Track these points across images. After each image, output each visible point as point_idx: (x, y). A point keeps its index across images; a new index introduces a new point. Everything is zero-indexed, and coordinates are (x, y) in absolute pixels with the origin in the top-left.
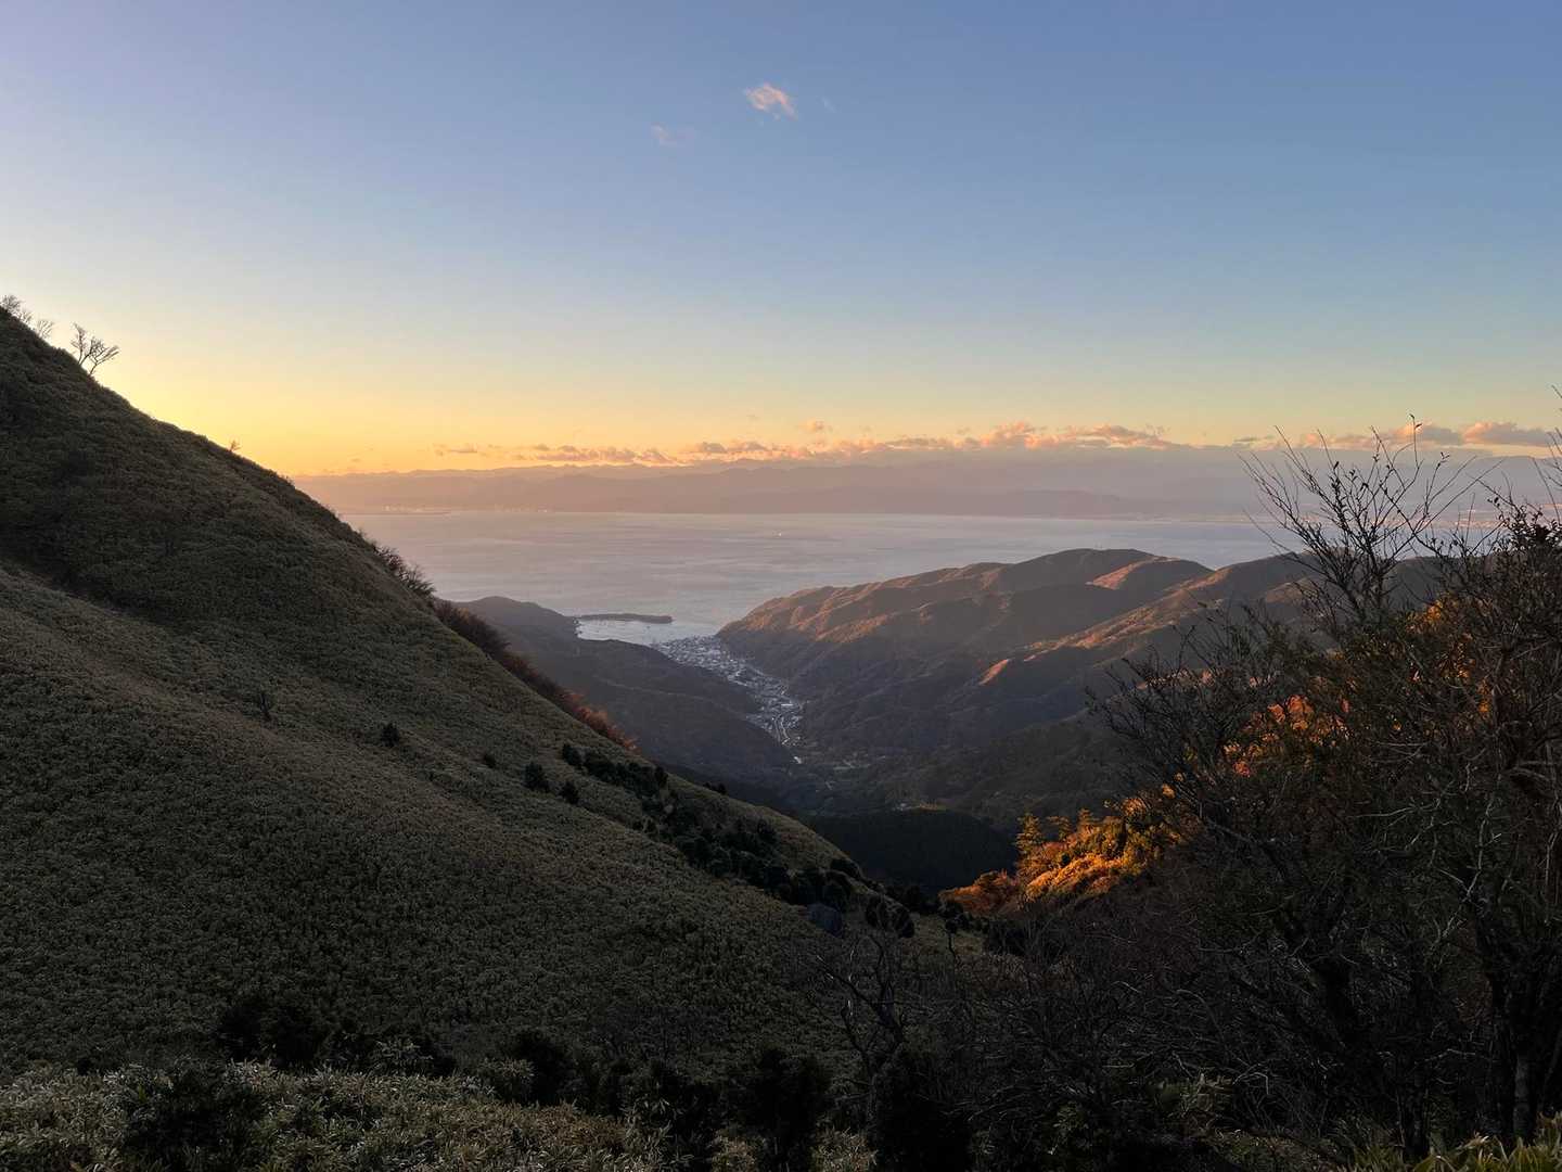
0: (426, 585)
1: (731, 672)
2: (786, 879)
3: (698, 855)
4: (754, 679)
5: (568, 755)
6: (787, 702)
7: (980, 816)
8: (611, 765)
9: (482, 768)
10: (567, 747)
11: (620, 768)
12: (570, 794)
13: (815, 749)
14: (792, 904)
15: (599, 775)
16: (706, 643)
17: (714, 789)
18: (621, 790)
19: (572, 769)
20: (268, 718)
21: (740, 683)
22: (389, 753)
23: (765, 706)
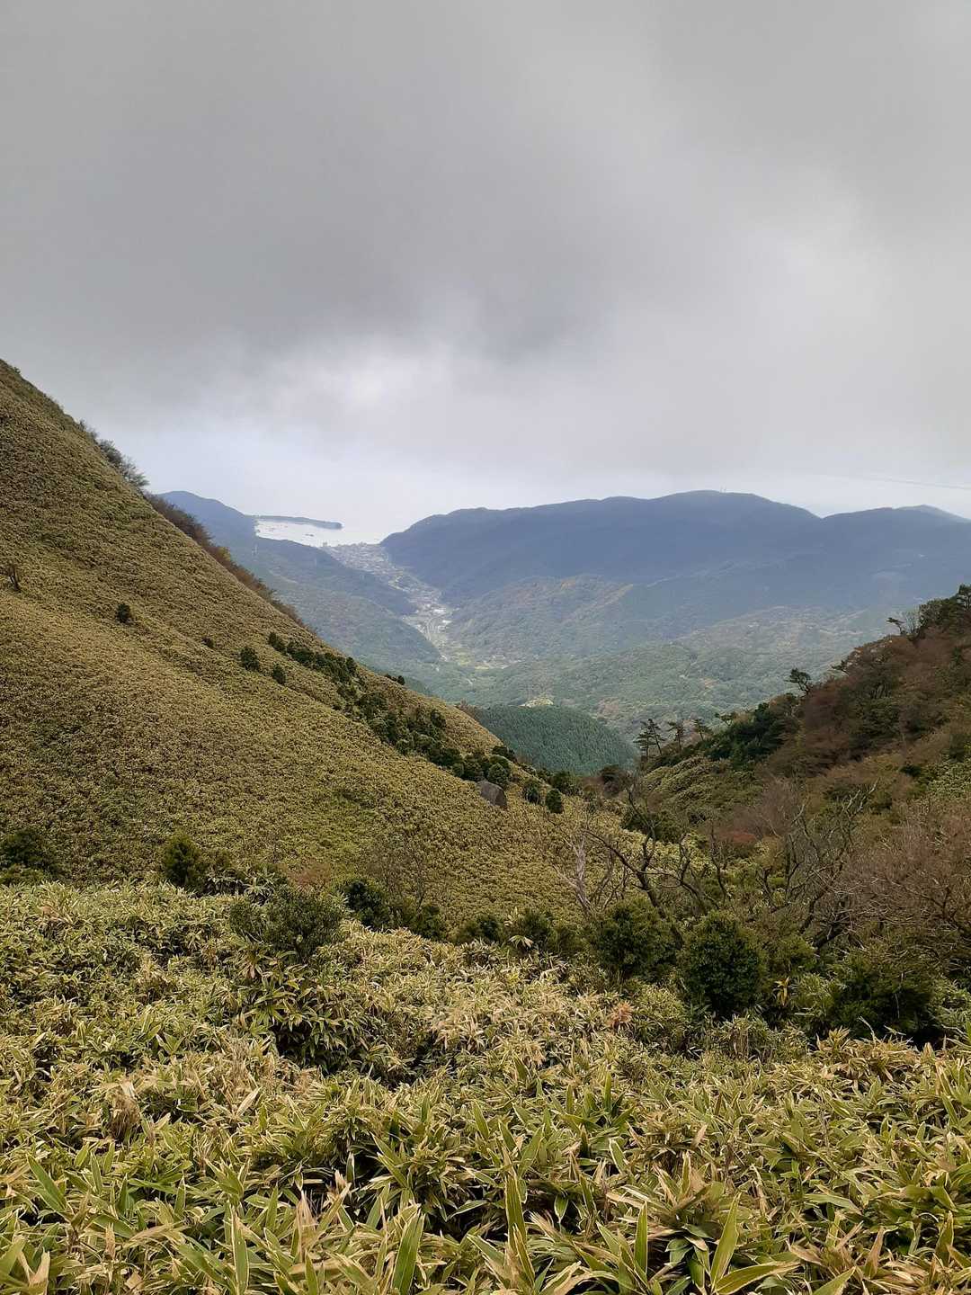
0: (139, 477)
1: (391, 578)
2: (458, 760)
3: (389, 734)
4: (412, 585)
5: (273, 640)
6: (439, 608)
7: (595, 716)
8: (311, 653)
9: (203, 647)
10: (273, 636)
11: (318, 657)
12: (278, 675)
13: (460, 650)
14: (464, 780)
15: (302, 661)
16: (373, 549)
17: (395, 680)
18: (321, 675)
19: (279, 654)
20: (18, 589)
21: (398, 588)
22: (122, 628)
23: (420, 610)
